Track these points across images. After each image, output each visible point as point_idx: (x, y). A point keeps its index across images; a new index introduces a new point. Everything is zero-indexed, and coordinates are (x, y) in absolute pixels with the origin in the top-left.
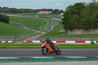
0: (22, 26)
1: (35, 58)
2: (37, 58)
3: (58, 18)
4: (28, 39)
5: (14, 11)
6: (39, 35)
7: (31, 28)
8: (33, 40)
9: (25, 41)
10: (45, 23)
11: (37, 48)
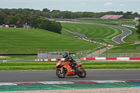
0: (79, 36)
1: (99, 82)
2: (103, 82)
3: (130, 24)
4: (89, 56)
5: (68, 15)
6: (104, 50)
7: (93, 40)
8: (96, 56)
9: (85, 59)
10: (113, 32)
11: (102, 68)
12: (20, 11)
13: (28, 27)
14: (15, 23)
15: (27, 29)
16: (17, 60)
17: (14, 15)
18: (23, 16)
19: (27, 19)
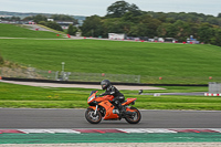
12: (182, 16)
13: (194, 41)
14: (173, 36)
15: (192, 45)
16: (176, 93)
17: (172, 22)
18: (186, 24)
19: (193, 29)
